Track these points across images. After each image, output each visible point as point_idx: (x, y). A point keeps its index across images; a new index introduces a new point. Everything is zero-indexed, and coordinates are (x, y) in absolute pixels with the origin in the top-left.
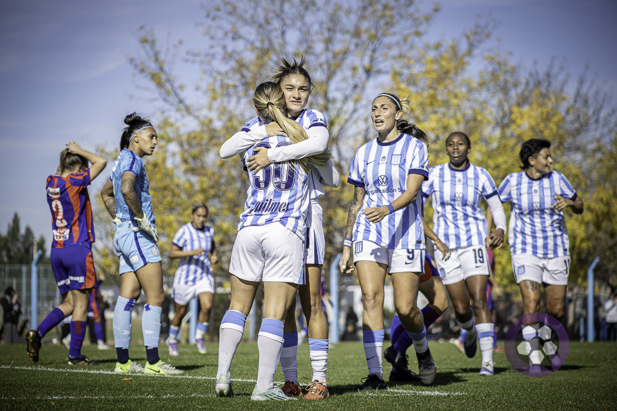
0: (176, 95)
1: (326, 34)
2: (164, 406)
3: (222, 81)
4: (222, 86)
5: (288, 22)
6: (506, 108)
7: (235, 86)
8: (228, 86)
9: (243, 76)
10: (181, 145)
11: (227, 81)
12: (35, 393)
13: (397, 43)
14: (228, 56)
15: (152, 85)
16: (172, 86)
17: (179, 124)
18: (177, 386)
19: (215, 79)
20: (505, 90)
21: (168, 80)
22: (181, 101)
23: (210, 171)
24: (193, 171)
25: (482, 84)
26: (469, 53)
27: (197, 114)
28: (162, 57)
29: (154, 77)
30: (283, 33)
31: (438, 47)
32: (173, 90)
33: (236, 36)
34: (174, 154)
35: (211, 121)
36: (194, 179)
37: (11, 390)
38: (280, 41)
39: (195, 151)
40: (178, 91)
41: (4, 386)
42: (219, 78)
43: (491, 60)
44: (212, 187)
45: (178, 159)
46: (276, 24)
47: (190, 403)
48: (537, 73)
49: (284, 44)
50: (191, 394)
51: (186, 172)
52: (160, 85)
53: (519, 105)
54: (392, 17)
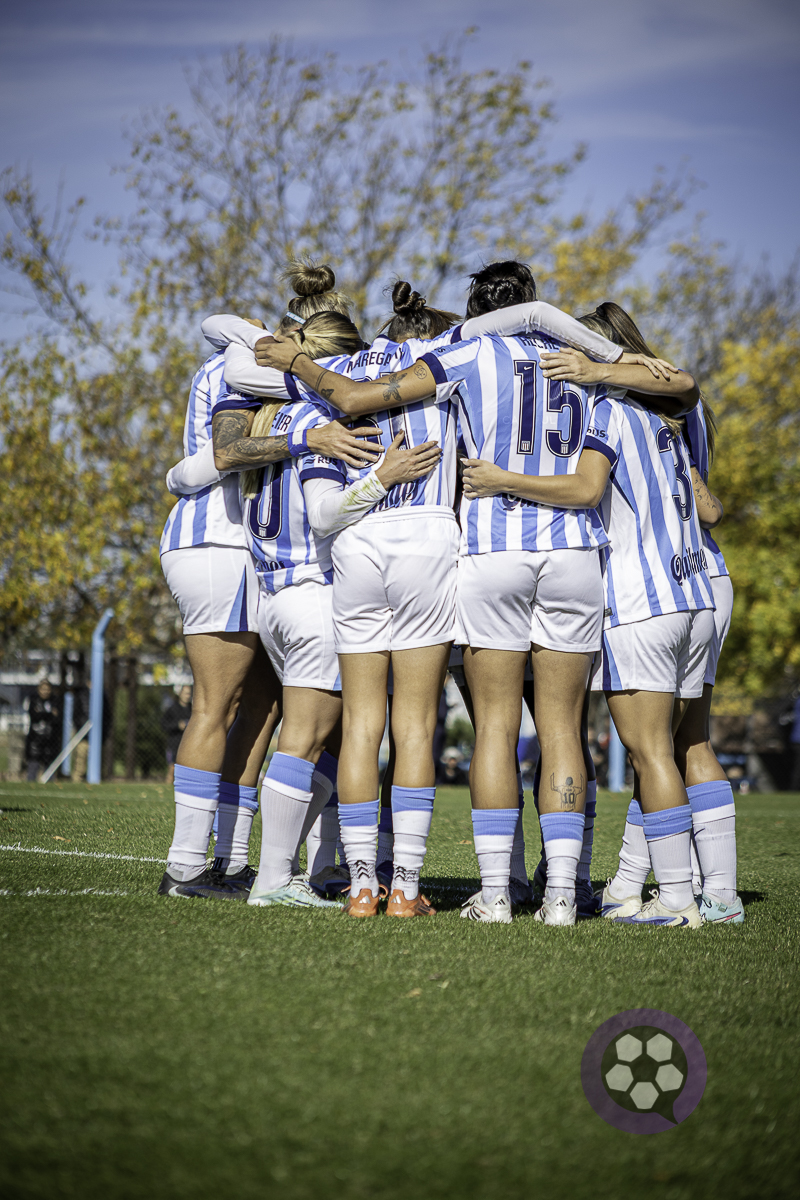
0: (72, 302)
1: (365, 192)
2: (27, 913)
3: (161, 276)
4: (161, 287)
5: (291, 167)
6: (708, 345)
7: (187, 289)
8: (172, 287)
9: (201, 269)
10: (79, 398)
11: (170, 278)
13: (503, 215)
14: (174, 230)
15: (26, 283)
16: (64, 284)
17: (76, 360)
18: (54, 872)
19: (148, 275)
20: (706, 310)
21: (58, 274)
22: (80, 316)
23: (132, 451)
24: (99, 449)
25: (664, 297)
26: (640, 237)
27: (110, 340)
28: (45, 229)
29: (28, 267)
30: (281, 189)
31: (578, 224)
32: (65, 292)
33: (190, 193)
34: (64, 417)
35: (137, 354)
36: (102, 466)
38: (273, 202)
39: (105, 412)
40: (76, 295)
42: (156, 272)
43: (683, 252)
44: (137, 483)
45: (72, 426)
46: (267, 170)
47: (77, 907)
48: (768, 278)
49: (281, 213)
50: (82, 889)
51: (86, 451)
52: (40, 284)
53: (732, 337)
54: (492, 164)
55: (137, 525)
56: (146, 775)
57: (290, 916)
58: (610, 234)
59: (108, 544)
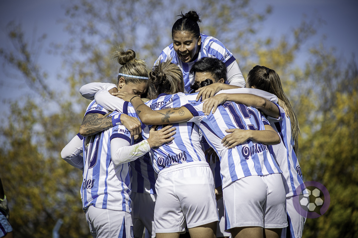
5: (138, 19)
6: (329, 94)
7: (92, 74)
9: (98, 65)
10: (45, 125)
13: (235, 39)
14: (85, 48)
19: (74, 69)
20: (328, 80)
25: (308, 74)
26: (297, 47)
27: (59, 99)
28: (29, 49)
29: (20, 66)
30: (133, 29)
31: (269, 42)
32: (38, 78)
33: (93, 31)
34: (38, 133)
35: (70, 105)
36: (55, 155)
38: (131, 35)
39: (57, 130)
40: (43, 78)
42: (77, 68)
43: (316, 53)
45: (42, 138)
46: (127, 21)
48: (355, 65)
49: (134, 38)
51: (49, 148)
53: (340, 91)
54: (229, 16)
55: (72, 182)
58: (284, 46)
59: (58, 190)
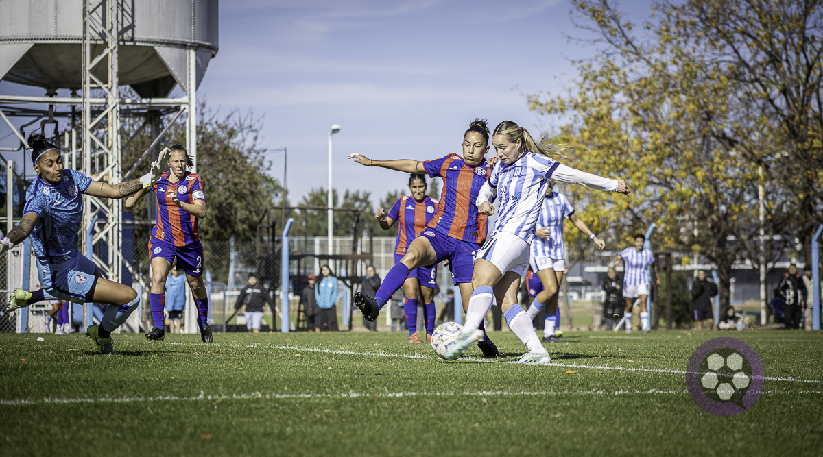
2: (616, 404)
3: (677, 17)
4: (678, 23)
12: (463, 388)
16: (618, 23)
17: (626, 70)
18: (630, 380)
21: (614, 18)
22: (628, 42)
23: (664, 125)
24: (643, 124)
37: (434, 384)
41: (426, 379)
44: (666, 144)
47: (647, 400)
50: (648, 390)
52: (602, 24)
56: (679, 326)
57: (779, 404)
